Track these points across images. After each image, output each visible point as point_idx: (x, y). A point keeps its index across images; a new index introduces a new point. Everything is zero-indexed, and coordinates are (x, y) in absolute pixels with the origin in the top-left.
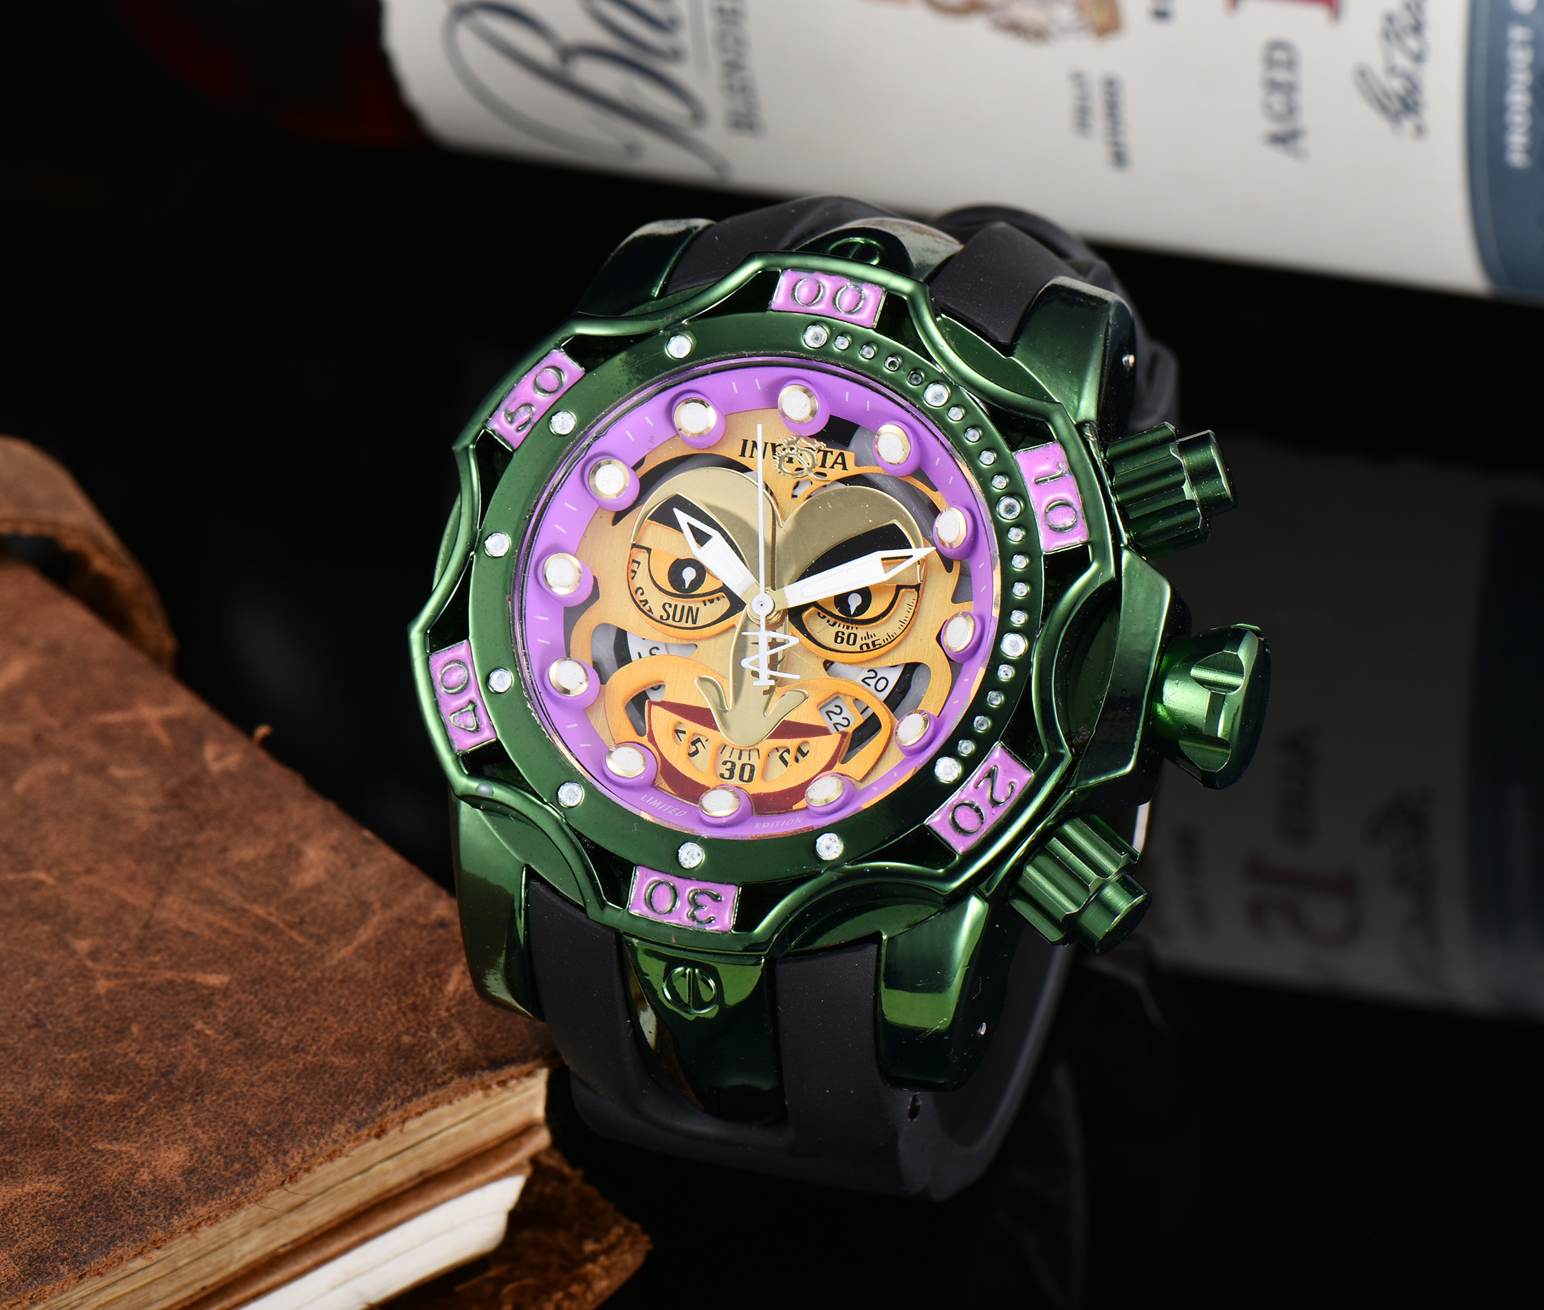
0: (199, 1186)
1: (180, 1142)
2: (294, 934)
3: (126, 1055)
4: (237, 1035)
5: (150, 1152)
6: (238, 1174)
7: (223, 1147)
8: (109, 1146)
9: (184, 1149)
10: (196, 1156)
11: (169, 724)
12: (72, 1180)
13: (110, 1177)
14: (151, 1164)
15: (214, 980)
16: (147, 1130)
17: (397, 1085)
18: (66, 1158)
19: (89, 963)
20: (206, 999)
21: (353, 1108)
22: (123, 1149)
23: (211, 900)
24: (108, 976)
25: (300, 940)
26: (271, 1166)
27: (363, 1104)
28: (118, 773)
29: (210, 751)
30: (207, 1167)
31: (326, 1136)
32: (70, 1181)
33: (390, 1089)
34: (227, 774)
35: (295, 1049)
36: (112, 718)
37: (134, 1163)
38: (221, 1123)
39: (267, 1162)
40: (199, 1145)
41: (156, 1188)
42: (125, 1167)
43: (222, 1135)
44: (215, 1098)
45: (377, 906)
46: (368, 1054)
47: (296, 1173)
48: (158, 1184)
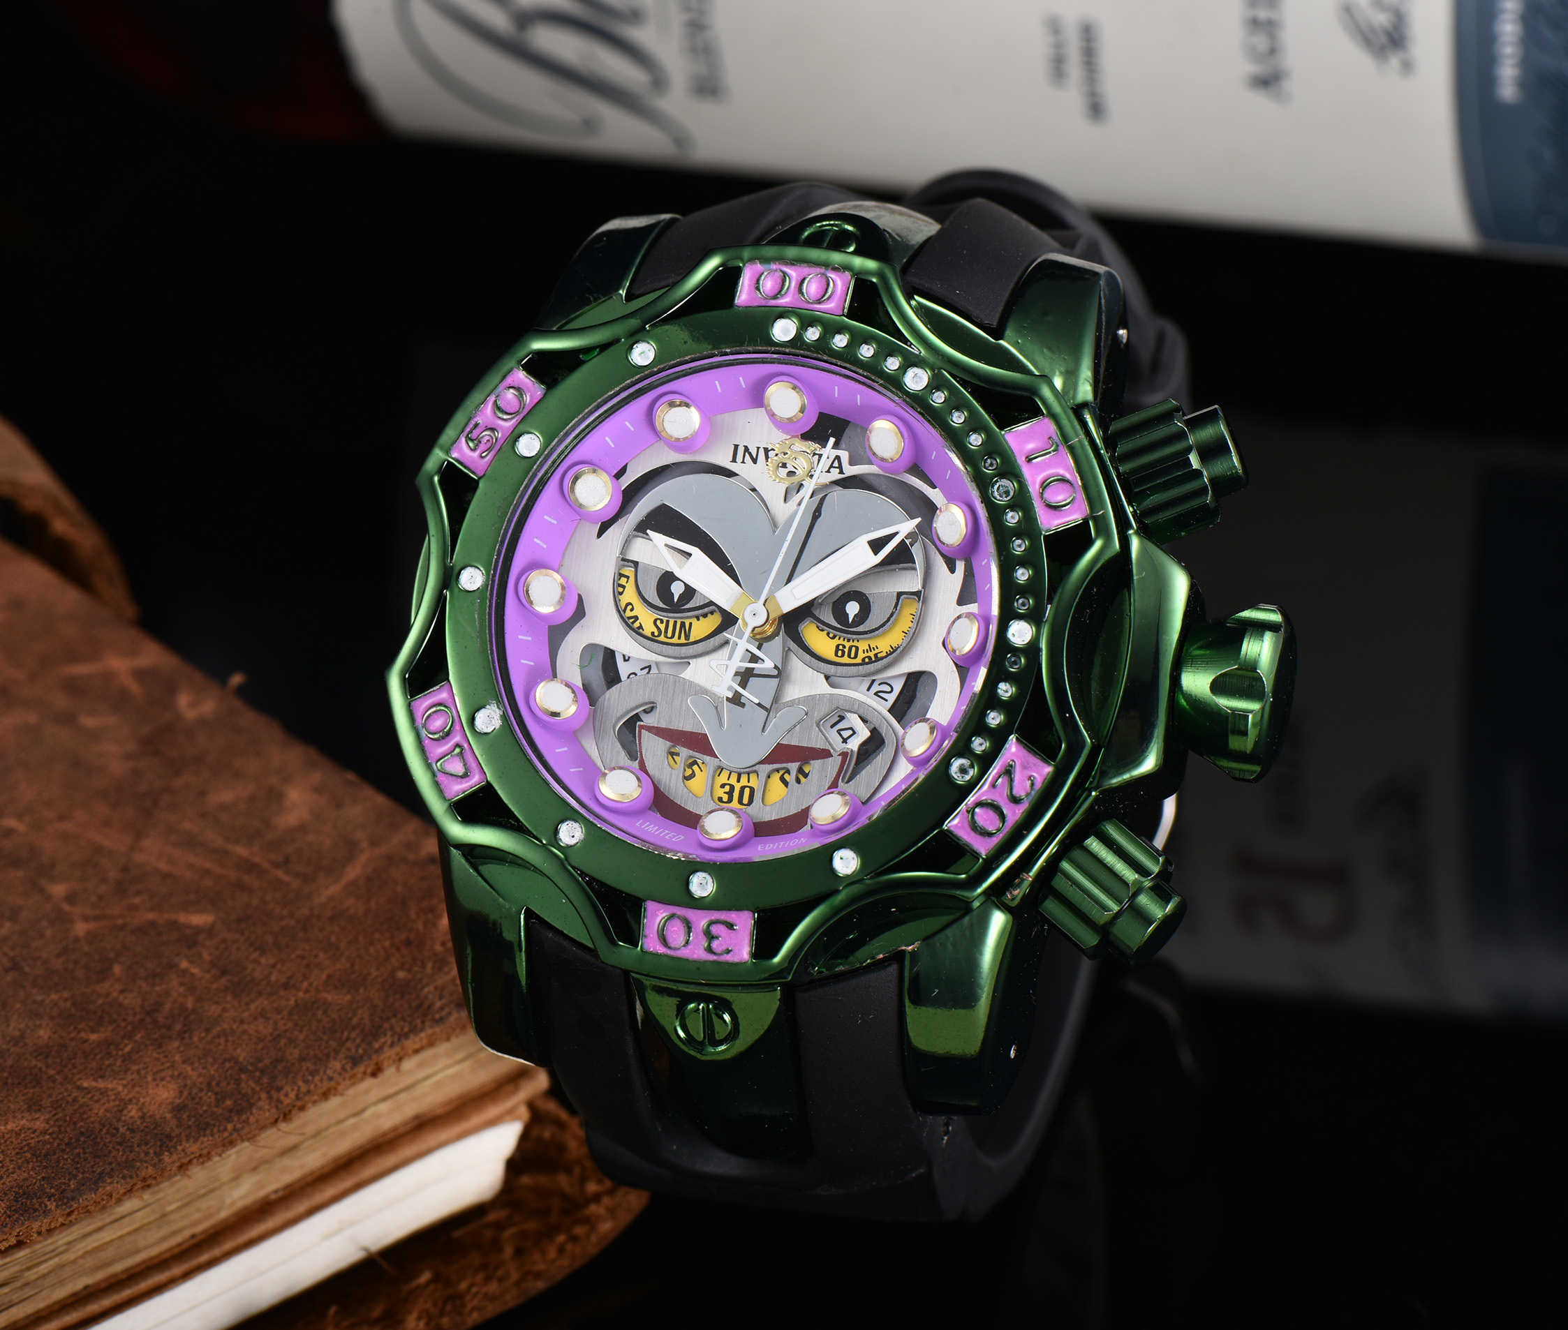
0: (190, 1123)
1: (168, 1079)
2: (280, 874)
3: (108, 995)
4: (224, 972)
5: (137, 1089)
6: (231, 1111)
7: (214, 1083)
8: (94, 1084)
9: (173, 1086)
10: (186, 1093)
11: (140, 675)
12: (56, 1117)
13: (97, 1114)
14: (139, 1101)
15: (199, 920)
16: (134, 1068)
17: (393, 1021)
18: (50, 1096)
19: (66, 907)
20: (190, 939)
21: (349, 1044)
22: (110, 1086)
23: (190, 842)
24: (86, 919)
25: (286, 878)
26: (264, 1103)
27: (358, 1040)
28: (89, 722)
29: (183, 700)
30: (197, 1104)
31: (321, 1073)
32: (55, 1118)
33: (386, 1025)
34: (202, 722)
35: (286, 986)
36: (80, 669)
37: (122, 1100)
38: (211, 1060)
39: (260, 1099)
40: (189, 1082)
41: (145, 1124)
42: (112, 1104)
43: (212, 1072)
44: (203, 1035)
45: (364, 844)
46: (362, 990)
47: (290, 1111)
48: (147, 1120)
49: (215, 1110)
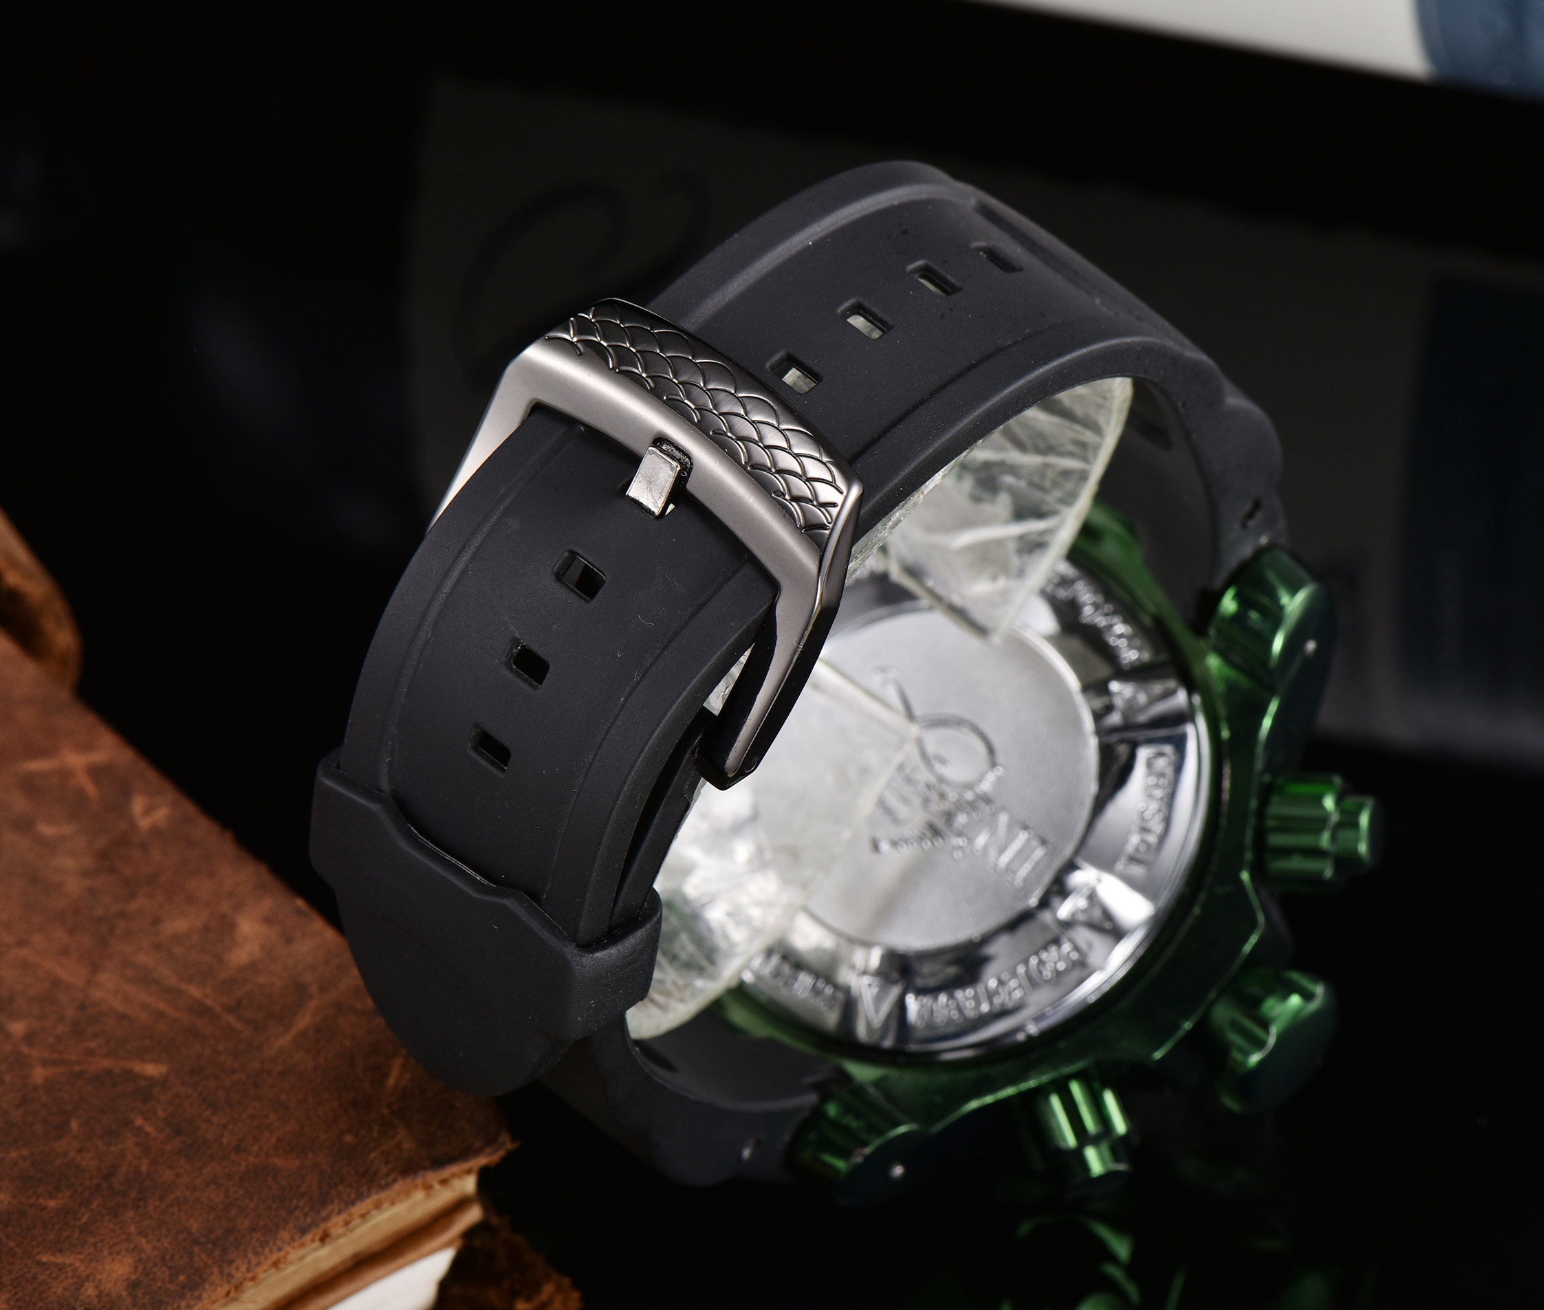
0: (145, 1301)
1: (124, 1252)
2: (231, 1019)
3: (66, 1154)
4: (178, 1132)
5: (94, 1264)
6: (184, 1287)
7: (168, 1257)
8: (53, 1259)
9: (128, 1260)
10: (140, 1268)
11: (95, 772)
12: (17, 1297)
13: (55, 1293)
14: (95, 1278)
15: (152, 1070)
16: (91, 1240)
17: (341, 1188)
18: (10, 1272)
19: (25, 1049)
20: (145, 1091)
21: (297, 1213)
22: (68, 1261)
23: (145, 979)
24: (45, 1063)
25: (238, 1026)
26: (216, 1277)
27: (307, 1209)
28: (46, 830)
29: (138, 805)
30: (152, 1280)
31: (271, 1244)
32: (15, 1298)
33: (334, 1192)
34: (156, 831)
35: (237, 1149)
36: (37, 766)
37: (79, 1277)
38: (164, 1232)
39: (212, 1273)
40: (143, 1256)
41: (101, 1304)
42: (70, 1281)
43: (166, 1245)
44: (157, 1203)
45: (313, 989)
46: (310, 1155)
47: (241, 1283)
48: (104, 1299)
49: (169, 1286)
